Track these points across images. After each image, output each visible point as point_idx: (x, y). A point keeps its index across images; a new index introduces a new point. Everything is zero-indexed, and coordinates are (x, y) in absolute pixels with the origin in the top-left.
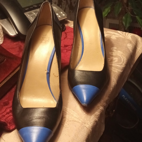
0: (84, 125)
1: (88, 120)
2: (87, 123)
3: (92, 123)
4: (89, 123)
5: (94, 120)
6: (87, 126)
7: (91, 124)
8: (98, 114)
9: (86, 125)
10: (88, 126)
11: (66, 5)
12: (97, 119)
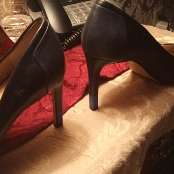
0: (100, 164)
1: (108, 159)
2: (105, 162)
3: (114, 164)
4: (109, 163)
5: (119, 159)
6: (105, 166)
7: (111, 165)
8: (128, 152)
9: (103, 165)
10: (107, 166)
11: (138, 3)
12: (125, 159)
